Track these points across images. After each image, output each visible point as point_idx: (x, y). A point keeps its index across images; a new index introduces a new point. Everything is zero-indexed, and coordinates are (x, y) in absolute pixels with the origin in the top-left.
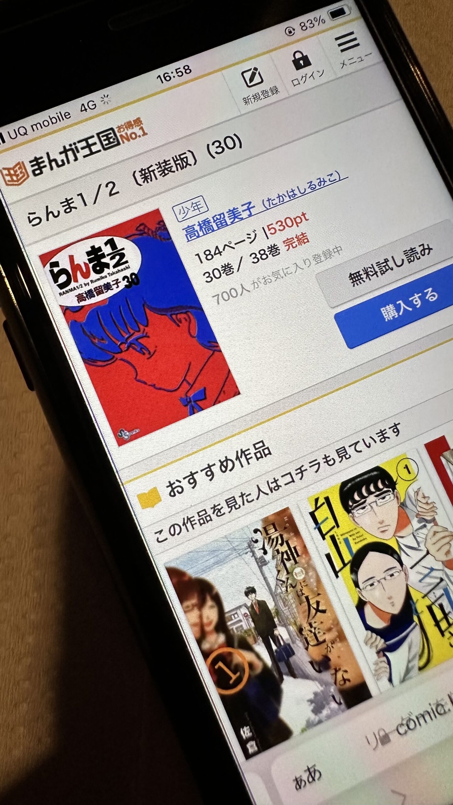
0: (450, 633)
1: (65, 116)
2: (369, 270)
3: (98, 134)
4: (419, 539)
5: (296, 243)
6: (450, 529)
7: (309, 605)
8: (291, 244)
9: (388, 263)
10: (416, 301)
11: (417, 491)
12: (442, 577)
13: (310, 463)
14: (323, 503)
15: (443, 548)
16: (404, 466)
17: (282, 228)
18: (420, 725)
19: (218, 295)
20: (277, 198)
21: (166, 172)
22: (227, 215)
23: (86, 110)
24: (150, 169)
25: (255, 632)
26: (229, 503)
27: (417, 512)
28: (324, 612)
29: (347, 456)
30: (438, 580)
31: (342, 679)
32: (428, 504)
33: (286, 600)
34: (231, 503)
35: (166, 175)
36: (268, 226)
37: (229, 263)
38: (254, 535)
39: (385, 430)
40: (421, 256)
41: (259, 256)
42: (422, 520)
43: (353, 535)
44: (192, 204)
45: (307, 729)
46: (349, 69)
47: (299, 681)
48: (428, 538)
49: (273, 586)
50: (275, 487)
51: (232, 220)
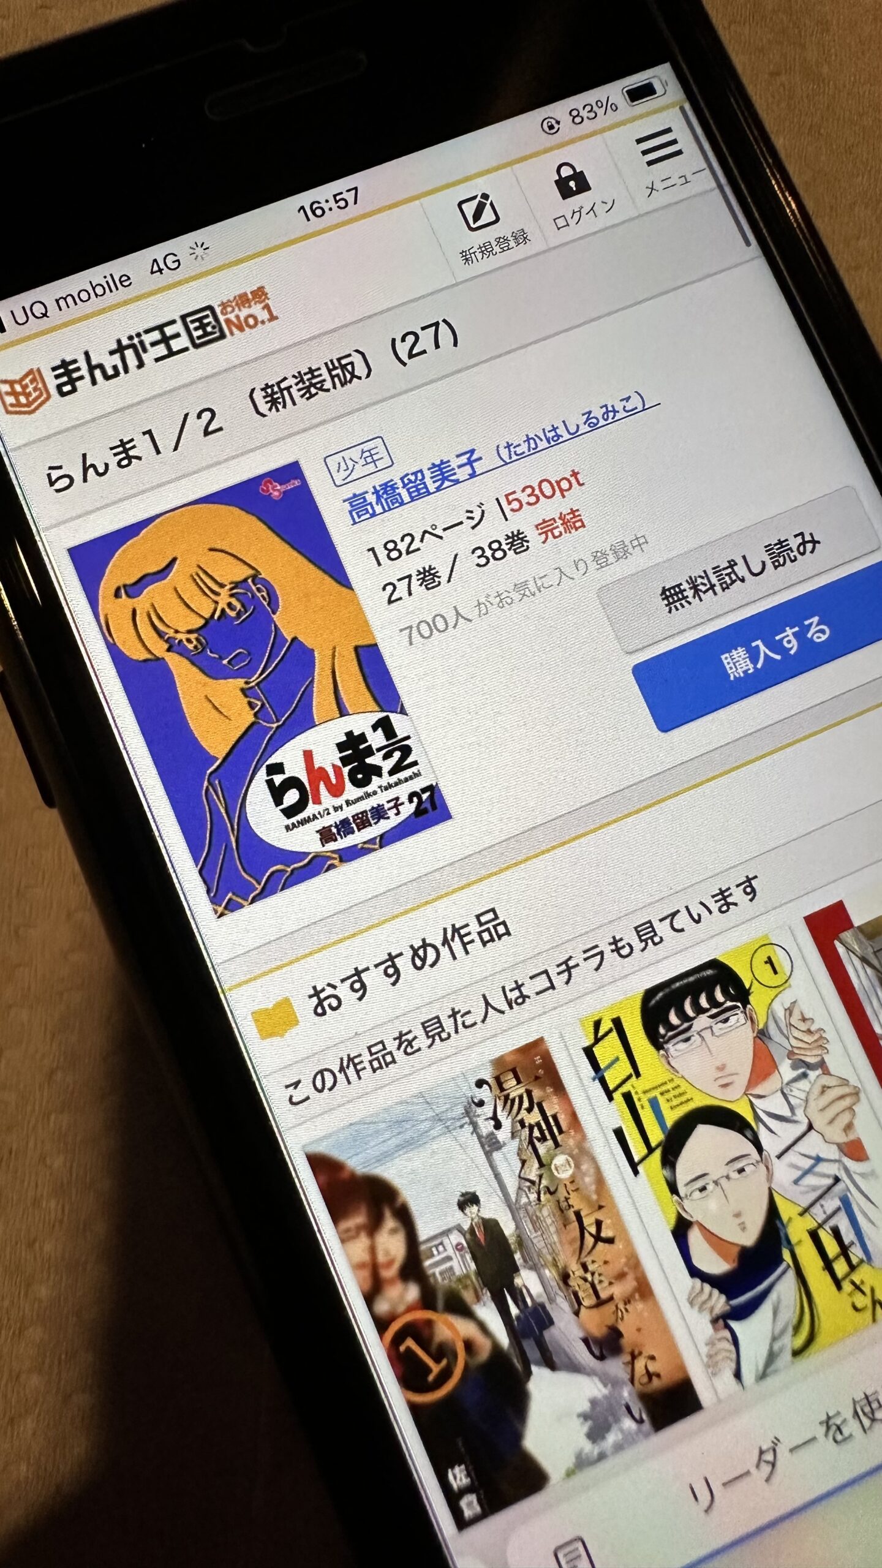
0: (853, 1283)
1: (121, 282)
2: (699, 581)
3: (183, 318)
4: (793, 1101)
5: (558, 530)
6: (853, 1081)
7: (582, 1228)
8: (551, 531)
9: (735, 568)
10: (789, 642)
11: (789, 1008)
12: (838, 1174)
13: (585, 952)
14: (610, 1031)
15: (838, 1118)
16: (766, 959)
17: (533, 499)
19: (410, 628)
20: (525, 441)
21: (313, 391)
22: (428, 474)
23: (160, 270)
24: (283, 385)
25: (478, 1281)
26: (428, 1029)
27: (790, 1049)
28: (610, 1241)
29: (657, 939)
30: (830, 1181)
31: (645, 1371)
32: (811, 1032)
33: (537, 1216)
34: (434, 1030)
35: (312, 396)
36: (507, 496)
37: (432, 567)
38: (476, 1090)
39: (729, 889)
40: (799, 556)
41: (488, 553)
42: (798, 1064)
43: (668, 1091)
44: (363, 452)
45: (577, 1471)
46: (661, 198)
47: (562, 1376)
48: (812, 1097)
49: (512, 1190)
50: (517, 998)
51: (439, 483)
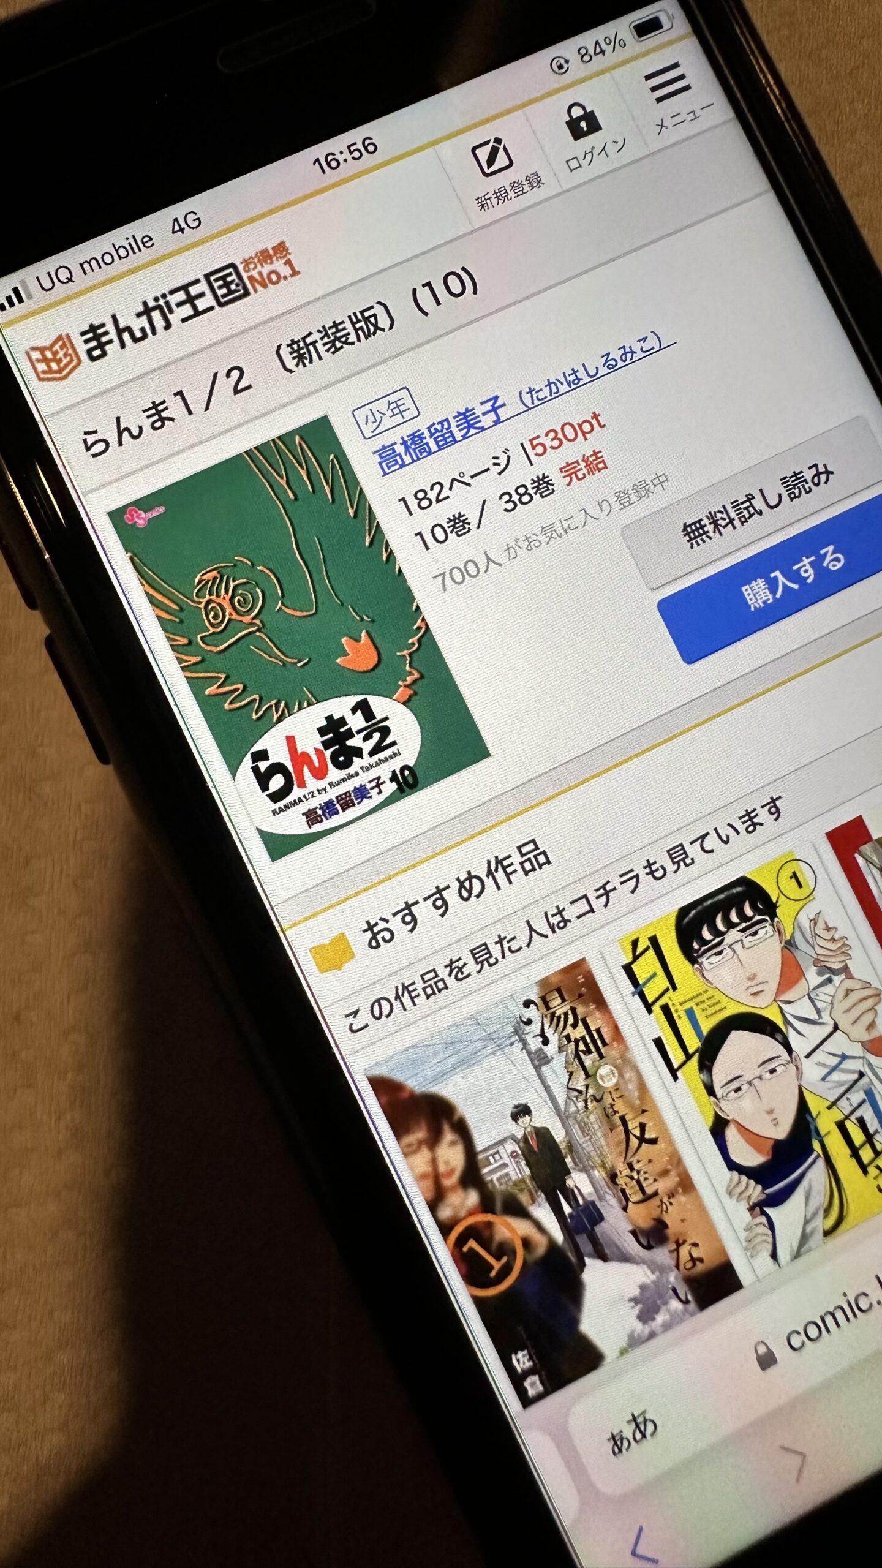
0: (878, 1167)
1: (143, 243)
2: (719, 516)
3: (207, 277)
4: (819, 1005)
5: (582, 472)
6: (875, 984)
7: (627, 1132)
9: (752, 501)
10: (806, 571)
11: (814, 919)
12: (862, 1070)
13: (621, 876)
14: (647, 949)
15: (862, 1018)
16: (792, 875)
17: (556, 443)
18: (828, 1330)
19: (444, 574)
20: (546, 386)
21: (338, 345)
22: (453, 423)
23: (182, 230)
24: (308, 340)
25: (531, 1183)
26: (477, 956)
27: (816, 956)
28: (654, 1141)
29: (688, 861)
30: (856, 1076)
31: (689, 1258)
32: (834, 940)
33: (585, 1124)
34: (482, 956)
35: (337, 350)
36: (531, 441)
37: (462, 514)
38: (524, 1010)
39: (755, 810)
40: (813, 487)
41: (515, 498)
42: (823, 970)
43: (703, 1002)
44: (390, 404)
45: (629, 1349)
46: (672, 135)
48: (835, 1002)
49: (561, 1100)
50: (560, 922)
51: (465, 431)
